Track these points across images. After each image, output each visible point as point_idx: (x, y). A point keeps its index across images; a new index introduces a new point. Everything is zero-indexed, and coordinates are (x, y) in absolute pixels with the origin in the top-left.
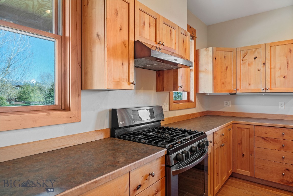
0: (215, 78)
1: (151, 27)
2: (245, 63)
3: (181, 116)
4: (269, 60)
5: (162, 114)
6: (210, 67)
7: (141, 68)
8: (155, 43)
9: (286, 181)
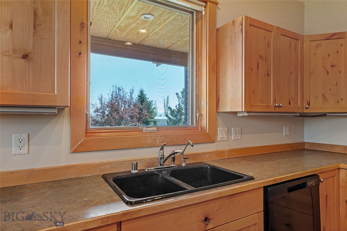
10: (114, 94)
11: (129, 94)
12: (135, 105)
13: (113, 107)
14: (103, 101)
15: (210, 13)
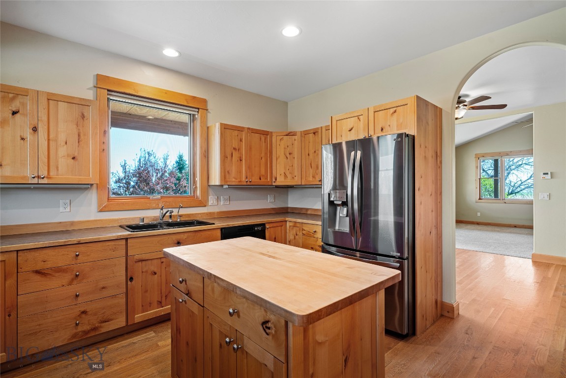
4: (46, 123)
9: (84, 332)
10: (142, 160)
11: (163, 160)
12: (171, 174)
13: (141, 177)
14: (127, 169)
15: (201, 116)
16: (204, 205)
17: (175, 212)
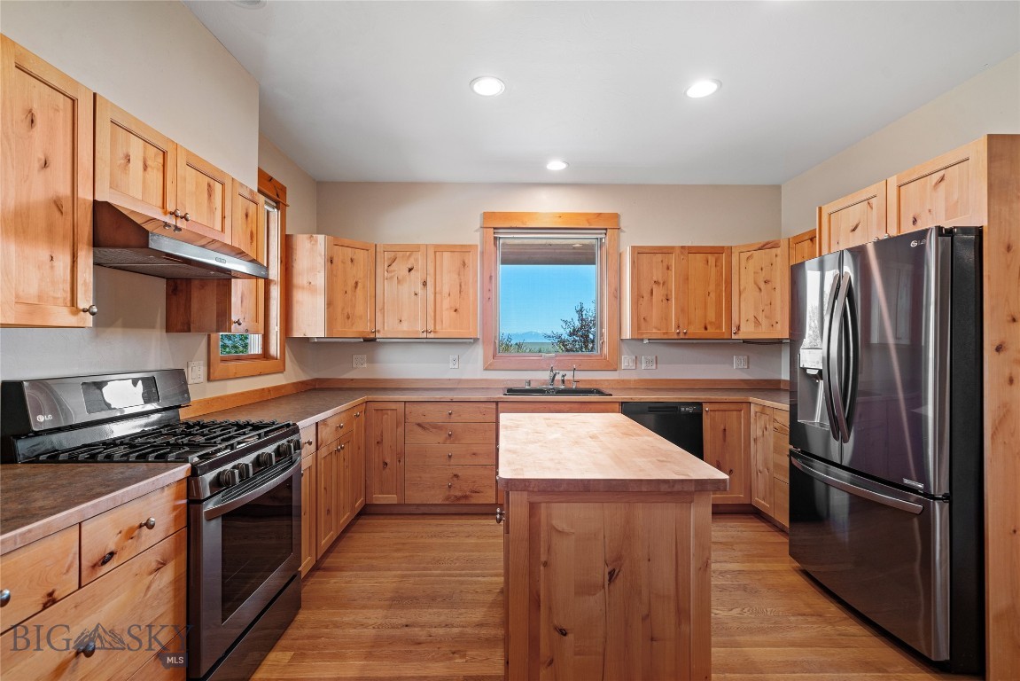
0: (330, 304)
1: (149, 169)
2: (391, 278)
3: (242, 394)
4: (433, 277)
5: (184, 391)
6: (320, 280)
7: (115, 268)
8: (160, 211)
9: (456, 497)
15: (610, 241)
16: (614, 367)
17: (569, 376)
